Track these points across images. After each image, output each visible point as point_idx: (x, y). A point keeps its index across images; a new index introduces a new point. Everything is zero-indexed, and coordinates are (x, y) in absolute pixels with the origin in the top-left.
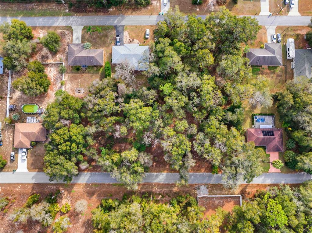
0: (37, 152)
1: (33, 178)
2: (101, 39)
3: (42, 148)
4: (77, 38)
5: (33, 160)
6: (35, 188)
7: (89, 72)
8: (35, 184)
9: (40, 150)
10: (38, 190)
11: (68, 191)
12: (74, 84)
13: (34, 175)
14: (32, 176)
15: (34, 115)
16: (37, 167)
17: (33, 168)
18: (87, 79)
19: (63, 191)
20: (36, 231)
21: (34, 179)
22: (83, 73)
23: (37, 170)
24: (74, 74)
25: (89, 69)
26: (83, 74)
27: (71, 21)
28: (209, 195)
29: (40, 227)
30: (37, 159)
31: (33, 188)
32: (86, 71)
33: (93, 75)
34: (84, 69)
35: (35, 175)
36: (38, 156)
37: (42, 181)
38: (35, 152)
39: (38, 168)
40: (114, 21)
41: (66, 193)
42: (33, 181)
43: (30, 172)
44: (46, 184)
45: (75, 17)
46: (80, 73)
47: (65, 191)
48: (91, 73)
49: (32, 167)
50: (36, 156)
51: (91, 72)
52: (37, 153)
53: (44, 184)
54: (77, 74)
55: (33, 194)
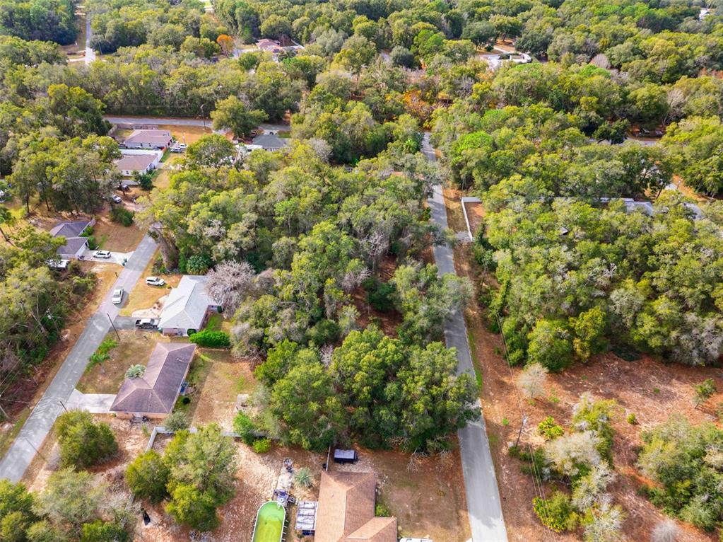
0: (407, 510)
1: (489, 524)
2: (127, 356)
3: (395, 495)
4: (102, 403)
5: (434, 523)
6: (518, 517)
7: (202, 382)
8: (504, 517)
9: (399, 502)
10: (523, 509)
11: (506, 434)
12: (223, 414)
13: (479, 521)
14: (484, 528)
15: (292, 522)
16: (455, 515)
17: (459, 524)
18: (219, 387)
19: (510, 444)
20: (641, 505)
21: (492, 519)
22: (199, 393)
23: (462, 513)
24: (196, 412)
25: (195, 381)
26: (203, 393)
27: (44, 417)
28: (467, 230)
29: (624, 495)
30: (428, 512)
31: (520, 523)
32: (198, 385)
33: (213, 374)
34: (191, 390)
35: (478, 518)
36: (419, 508)
37: (494, 498)
38: (408, 516)
39: (457, 511)
40: (96, 331)
41: (513, 437)
42: (499, 523)
43: (473, 534)
44: (500, 488)
45: (38, 407)
46: (199, 398)
47: (510, 440)
48: (206, 377)
49: (457, 528)
50: (420, 515)
51: (202, 376)
52: (410, 512)
53: (501, 494)
54: (199, 405)
55: (535, 517)
